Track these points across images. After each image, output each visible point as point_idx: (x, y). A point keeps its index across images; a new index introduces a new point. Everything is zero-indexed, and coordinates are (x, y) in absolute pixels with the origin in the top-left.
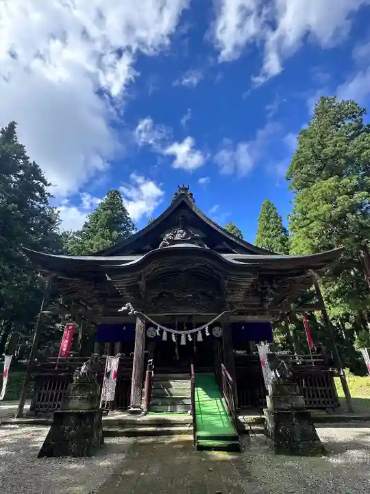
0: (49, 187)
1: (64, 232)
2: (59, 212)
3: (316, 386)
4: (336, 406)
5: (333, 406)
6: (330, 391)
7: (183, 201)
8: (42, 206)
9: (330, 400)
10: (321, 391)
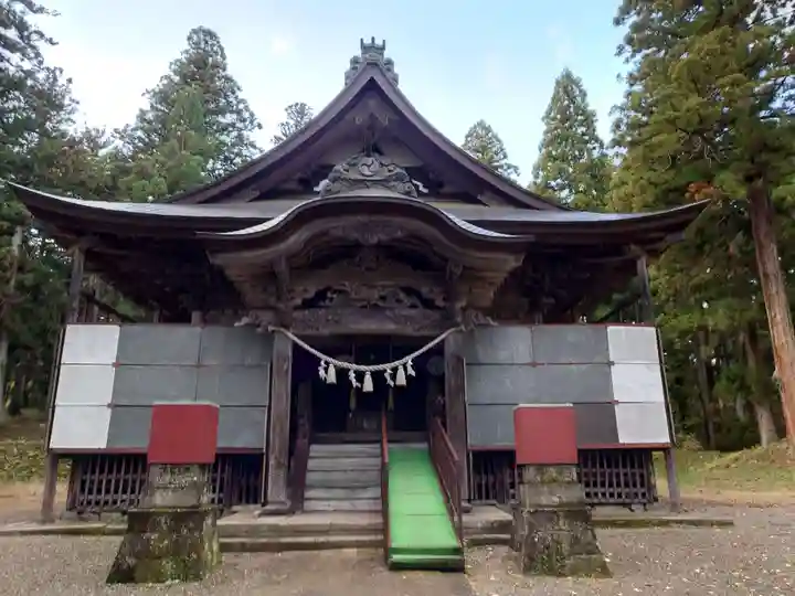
0: (38, 16)
1: (88, 132)
2: (70, 81)
3: (617, 467)
4: (650, 502)
5: (645, 501)
6: (642, 476)
7: (372, 80)
8: (27, 65)
9: (640, 490)
10: (625, 475)
